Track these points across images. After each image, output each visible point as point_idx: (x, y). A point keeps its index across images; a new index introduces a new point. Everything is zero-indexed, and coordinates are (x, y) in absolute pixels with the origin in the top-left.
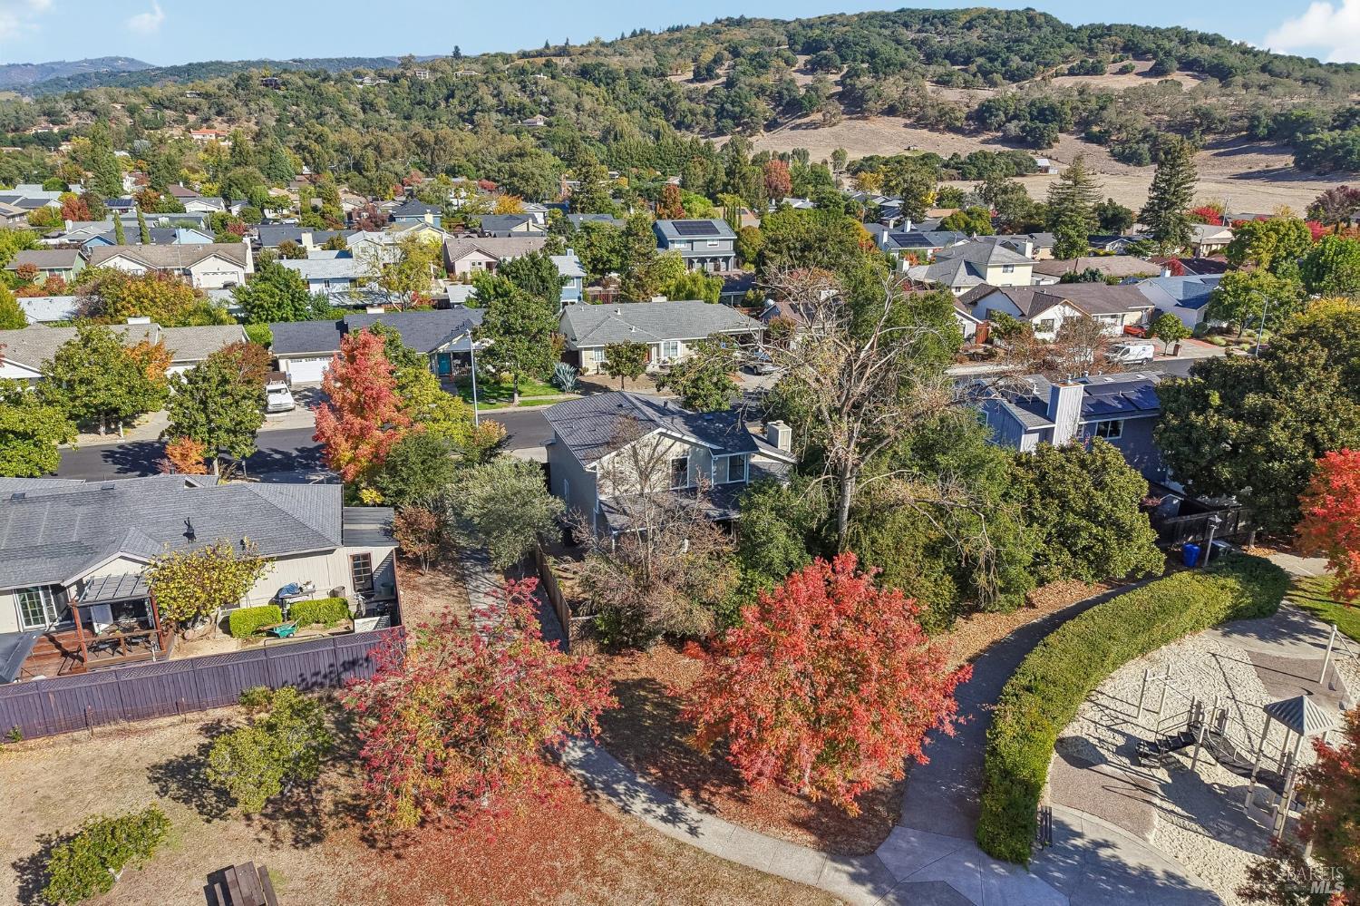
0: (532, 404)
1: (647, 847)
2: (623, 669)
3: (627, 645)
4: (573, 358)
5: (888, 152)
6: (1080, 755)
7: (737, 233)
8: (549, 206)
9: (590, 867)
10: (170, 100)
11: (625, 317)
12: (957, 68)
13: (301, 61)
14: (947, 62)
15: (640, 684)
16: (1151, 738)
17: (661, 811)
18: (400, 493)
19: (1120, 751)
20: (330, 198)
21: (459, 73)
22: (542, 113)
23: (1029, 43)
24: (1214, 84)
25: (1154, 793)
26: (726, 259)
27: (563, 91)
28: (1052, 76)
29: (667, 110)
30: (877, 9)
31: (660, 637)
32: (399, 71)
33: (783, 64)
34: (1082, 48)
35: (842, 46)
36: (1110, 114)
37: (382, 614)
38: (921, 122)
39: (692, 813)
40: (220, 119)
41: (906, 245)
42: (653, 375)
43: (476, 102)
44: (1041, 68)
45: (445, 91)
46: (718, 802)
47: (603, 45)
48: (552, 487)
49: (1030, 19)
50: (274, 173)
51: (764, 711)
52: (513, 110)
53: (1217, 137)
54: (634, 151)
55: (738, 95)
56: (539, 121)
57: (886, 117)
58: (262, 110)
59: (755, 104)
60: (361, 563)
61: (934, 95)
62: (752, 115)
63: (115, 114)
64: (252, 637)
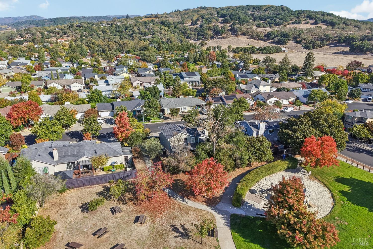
0: (154, 122)
1: (179, 205)
2: (175, 177)
3: (176, 173)
4: (163, 111)
5: (243, 46)
6: (253, 192)
7: (201, 75)
8: (154, 64)
9: (170, 208)
10: (52, 31)
11: (174, 101)
12: (262, 22)
13: (85, 17)
14: (259, 20)
15: (178, 180)
16: (265, 189)
17: (182, 200)
18: (132, 144)
19: (260, 191)
20: (99, 62)
21: (128, 23)
22: (151, 34)
23: (282, 15)
24: (330, 27)
25: (263, 198)
26: (198, 82)
27: (157, 28)
28: (287, 24)
29: (184, 33)
30: (241, 5)
31: (181, 172)
32: (112, 21)
33: (215, 21)
34: (296, 17)
35: (231, 16)
36: (302, 36)
37: (131, 167)
38: (252, 37)
39: (187, 200)
40: (65, 36)
41: (243, 78)
42: (180, 115)
43: (133, 31)
44: (285, 22)
45: (125, 28)
46: (191, 198)
47: (167, 14)
48: (161, 143)
49: (282, 8)
50: (83, 54)
51: (198, 182)
52: (143, 33)
53: (330, 42)
54: (175, 47)
55: (203, 29)
56: (150, 36)
57: (243, 36)
58: (76, 33)
59: (208, 32)
60: (126, 158)
61: (255, 30)
62: (207, 35)
63: (38, 34)
64: (107, 172)
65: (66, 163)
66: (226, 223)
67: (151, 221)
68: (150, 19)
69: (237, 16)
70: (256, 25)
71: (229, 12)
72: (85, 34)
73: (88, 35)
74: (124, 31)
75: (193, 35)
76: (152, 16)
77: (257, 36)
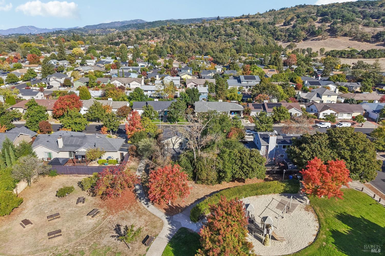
1: (139, 207)
7: (261, 80)
9: (129, 208)
10: (145, 33)
21: (216, 25)
22: (237, 36)
27: (244, 30)
29: (273, 35)
32: (201, 24)
39: (150, 204)
41: (312, 85)
43: (219, 33)
45: (212, 30)
46: (155, 204)
47: (260, 15)
52: (229, 35)
55: (296, 30)
56: (236, 38)
57: (343, 37)
58: (166, 35)
59: (301, 33)
60: (122, 154)
61: (361, 30)
62: (299, 36)
63: (133, 36)
64: (101, 165)
65: (69, 151)
66: (169, 235)
67: (102, 217)
68: (239, 20)
69: (341, 14)
70: (363, 24)
71: (331, 10)
72: (174, 36)
73: (176, 37)
74: (211, 33)
75: (283, 37)
76: (243, 17)
77: (363, 37)
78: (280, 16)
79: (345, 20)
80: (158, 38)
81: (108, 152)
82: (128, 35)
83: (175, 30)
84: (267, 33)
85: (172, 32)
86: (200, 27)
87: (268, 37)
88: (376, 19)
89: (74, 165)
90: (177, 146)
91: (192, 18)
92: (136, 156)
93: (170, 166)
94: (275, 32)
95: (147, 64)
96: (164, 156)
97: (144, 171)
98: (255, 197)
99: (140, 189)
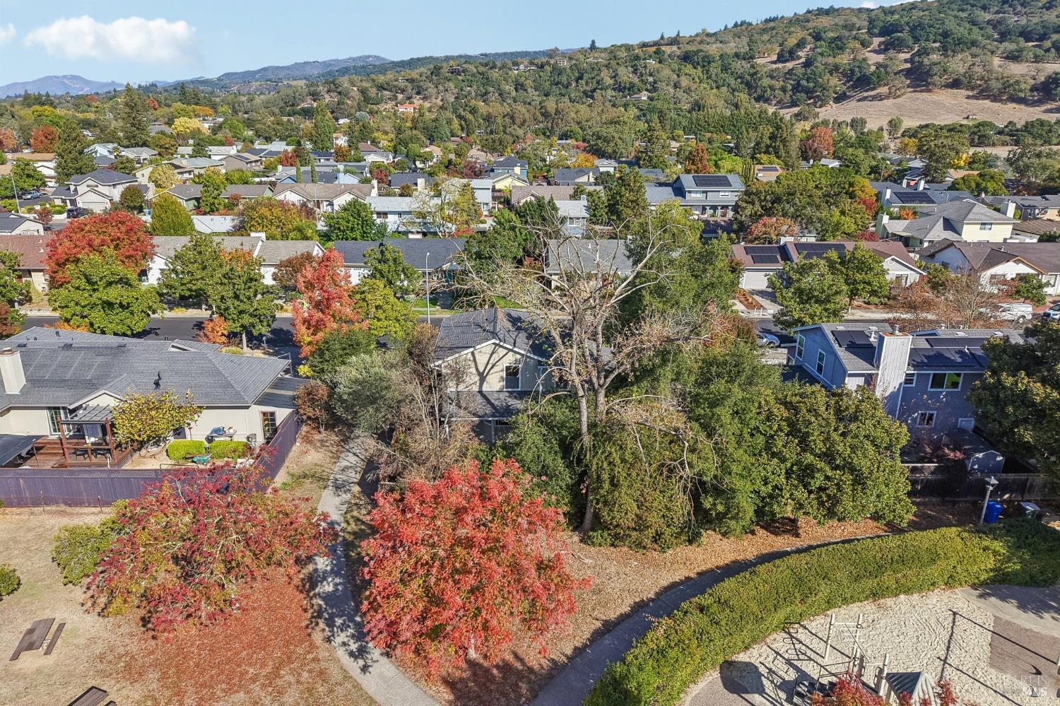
1: (322, 672)
5: (944, 120)
6: (739, 680)
7: (747, 186)
8: (620, 163)
9: (271, 678)
12: (1030, 44)
14: (1021, 39)
16: (821, 677)
17: (354, 646)
19: (783, 685)
21: (589, 61)
22: (647, 90)
27: (666, 72)
29: (750, 86)
32: (544, 60)
33: (858, 46)
39: (376, 653)
40: (418, 97)
41: (907, 202)
43: (598, 82)
45: (577, 74)
47: (708, 35)
54: (710, 121)
55: (813, 73)
56: (644, 96)
57: (950, 90)
58: (447, 90)
59: (828, 80)
60: (269, 419)
61: (1000, 70)
62: (824, 89)
63: (352, 94)
64: (181, 462)
65: (49, 408)
69: (939, 28)
70: (1004, 55)
71: (910, 17)
72: (469, 93)
73: (477, 95)
74: (574, 84)
75: (777, 91)
76: (662, 42)
77: (1005, 88)
78: (766, 37)
79: (950, 43)
80: (425, 98)
81: (208, 408)
82: (339, 90)
83: (473, 75)
84: (732, 82)
85: (463, 81)
86: (542, 67)
87: (737, 94)
88: (1037, 40)
89: (62, 466)
90: (495, 383)
91: (519, 50)
92: (329, 427)
93: (469, 465)
94: (755, 80)
95: (391, 157)
96: (442, 423)
97: (356, 489)
98: (869, 607)
99: (335, 573)
